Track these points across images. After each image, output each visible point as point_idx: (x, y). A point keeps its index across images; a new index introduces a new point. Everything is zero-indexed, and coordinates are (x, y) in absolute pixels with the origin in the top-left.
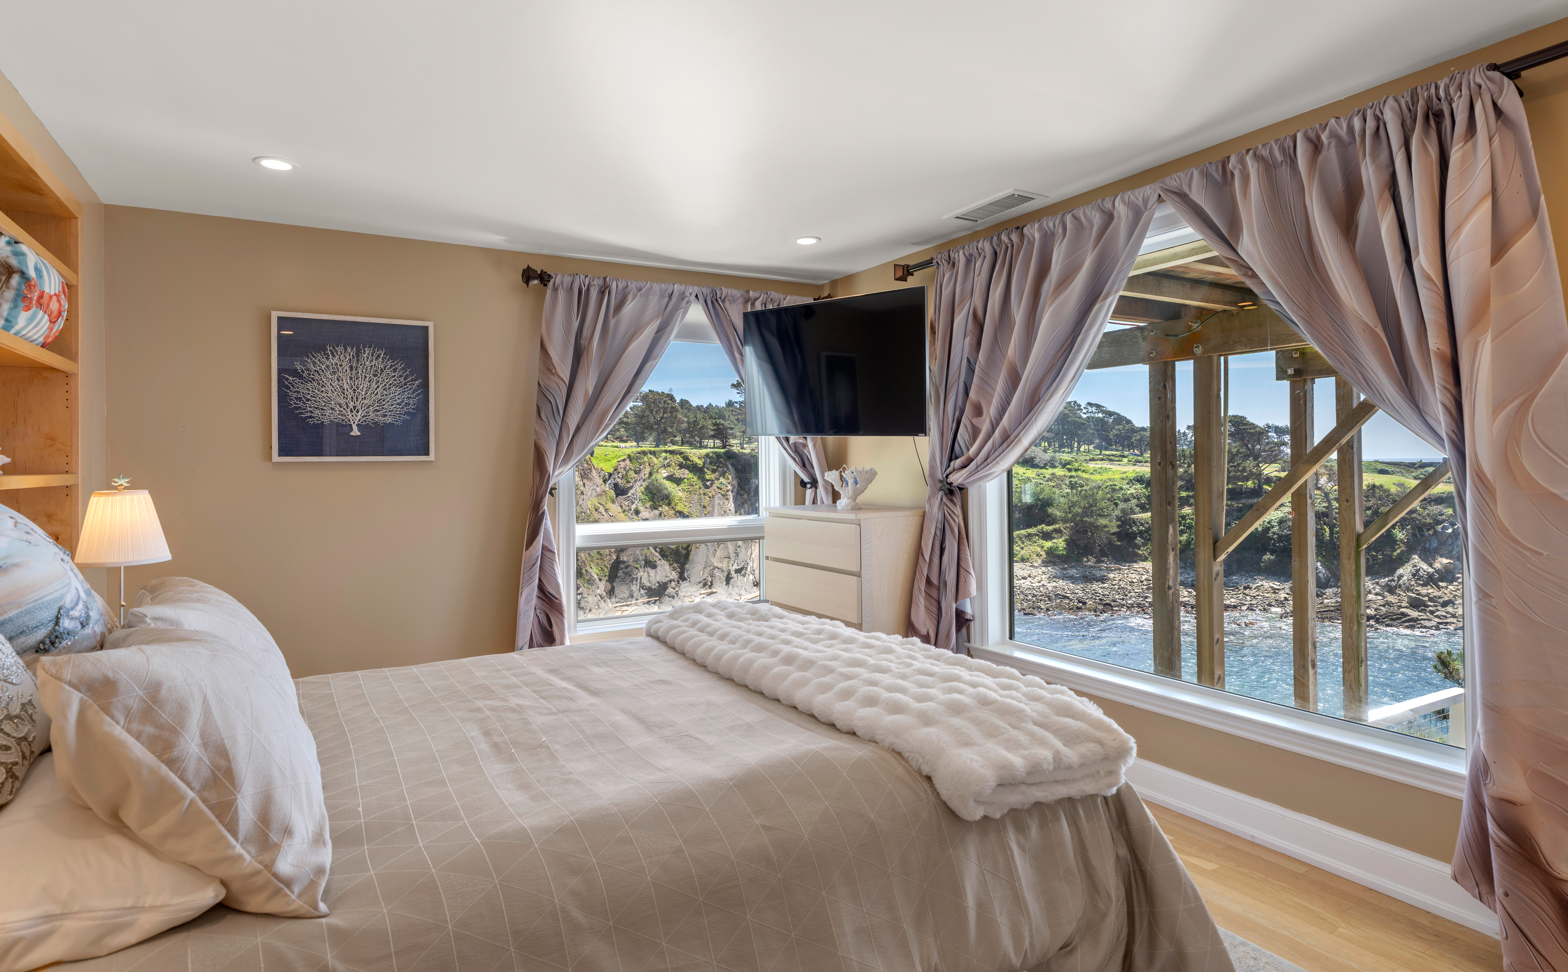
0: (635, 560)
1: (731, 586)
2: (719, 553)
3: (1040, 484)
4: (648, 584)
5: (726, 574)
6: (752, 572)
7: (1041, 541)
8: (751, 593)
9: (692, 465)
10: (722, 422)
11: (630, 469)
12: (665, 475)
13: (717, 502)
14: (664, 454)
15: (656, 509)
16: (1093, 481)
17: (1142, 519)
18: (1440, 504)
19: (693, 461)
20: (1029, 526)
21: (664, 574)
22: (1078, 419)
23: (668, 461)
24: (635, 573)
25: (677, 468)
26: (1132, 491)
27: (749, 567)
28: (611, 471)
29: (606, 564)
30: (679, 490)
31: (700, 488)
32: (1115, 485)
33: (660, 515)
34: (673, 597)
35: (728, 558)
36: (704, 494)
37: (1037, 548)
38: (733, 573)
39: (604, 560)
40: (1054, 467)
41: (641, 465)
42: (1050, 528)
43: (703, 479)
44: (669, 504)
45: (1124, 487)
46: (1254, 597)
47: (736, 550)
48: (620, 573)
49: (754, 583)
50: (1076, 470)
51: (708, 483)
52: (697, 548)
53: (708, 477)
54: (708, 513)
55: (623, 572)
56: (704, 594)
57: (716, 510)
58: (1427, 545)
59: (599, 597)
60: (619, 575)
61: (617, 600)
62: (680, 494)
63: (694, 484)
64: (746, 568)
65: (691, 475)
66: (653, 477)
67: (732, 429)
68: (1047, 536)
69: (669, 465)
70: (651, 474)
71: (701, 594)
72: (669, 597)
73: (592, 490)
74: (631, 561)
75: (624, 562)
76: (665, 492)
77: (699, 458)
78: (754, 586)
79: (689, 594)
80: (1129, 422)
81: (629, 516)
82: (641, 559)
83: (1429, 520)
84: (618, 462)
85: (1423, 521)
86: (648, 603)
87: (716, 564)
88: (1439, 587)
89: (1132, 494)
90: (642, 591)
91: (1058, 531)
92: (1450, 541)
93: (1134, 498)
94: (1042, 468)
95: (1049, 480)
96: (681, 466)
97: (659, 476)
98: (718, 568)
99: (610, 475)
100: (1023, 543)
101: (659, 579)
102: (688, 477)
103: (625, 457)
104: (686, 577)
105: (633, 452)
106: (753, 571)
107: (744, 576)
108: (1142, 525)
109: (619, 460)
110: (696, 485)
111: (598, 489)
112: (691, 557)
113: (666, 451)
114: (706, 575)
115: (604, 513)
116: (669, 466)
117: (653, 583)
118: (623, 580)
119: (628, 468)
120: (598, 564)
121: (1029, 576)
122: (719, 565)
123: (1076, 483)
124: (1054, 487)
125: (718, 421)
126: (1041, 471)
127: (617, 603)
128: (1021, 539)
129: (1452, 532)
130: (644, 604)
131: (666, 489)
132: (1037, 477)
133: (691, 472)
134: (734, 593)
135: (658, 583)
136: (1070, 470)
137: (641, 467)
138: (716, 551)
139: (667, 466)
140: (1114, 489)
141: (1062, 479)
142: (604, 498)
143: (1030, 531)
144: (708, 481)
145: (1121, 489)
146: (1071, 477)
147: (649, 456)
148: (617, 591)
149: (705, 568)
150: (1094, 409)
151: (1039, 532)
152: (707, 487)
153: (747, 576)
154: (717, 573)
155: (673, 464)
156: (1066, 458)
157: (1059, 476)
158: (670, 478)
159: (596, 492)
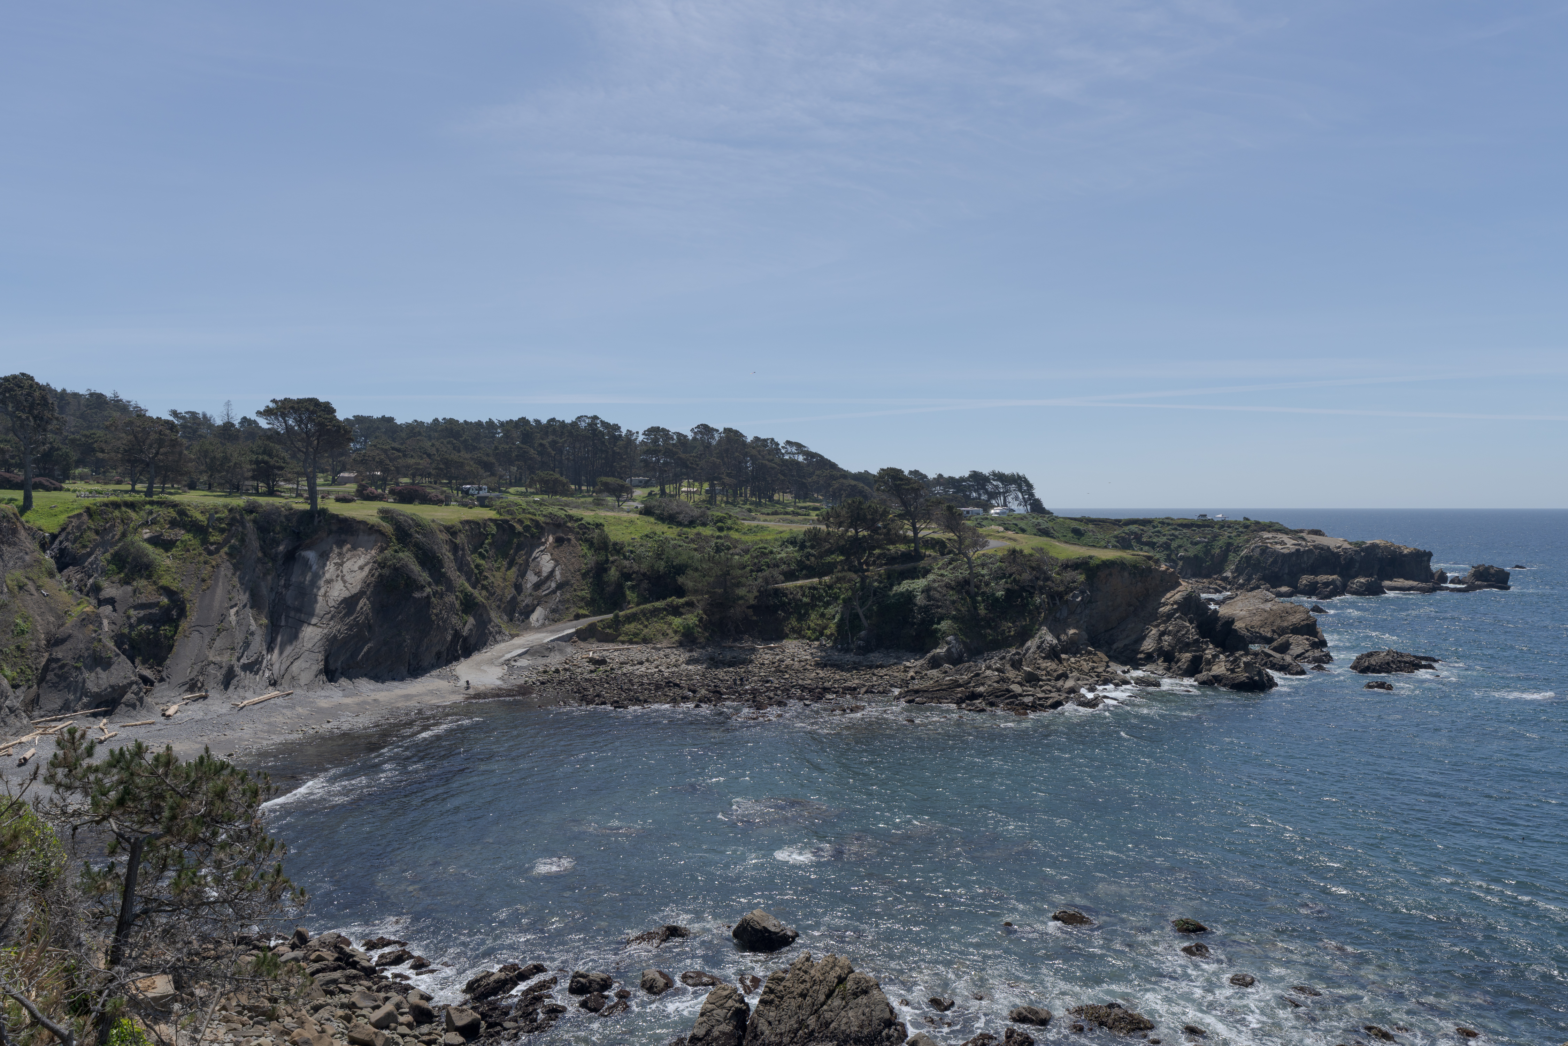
0: (76, 657)
1: (232, 688)
2: (218, 643)
3: (680, 546)
4: (96, 690)
5: (224, 671)
6: (269, 667)
7: (670, 618)
8: (261, 695)
9: (191, 522)
10: (266, 458)
11: (89, 528)
12: (146, 536)
13: (223, 573)
14: (148, 507)
15: (128, 583)
16: (743, 543)
17: (787, 589)
18: (1074, 570)
19: (191, 517)
20: (658, 600)
21: (122, 674)
22: (767, 462)
23: (154, 515)
24: (74, 675)
25: (167, 526)
26: (783, 555)
27: (265, 661)
28: (56, 531)
29: (31, 664)
30: (168, 557)
31: (200, 554)
32: (765, 548)
33: (135, 591)
34: (134, 706)
35: (232, 649)
36: (205, 563)
37: (663, 625)
38: (237, 670)
39: (28, 659)
40: (704, 525)
41: (107, 523)
42: (682, 601)
43: (204, 542)
44: (149, 577)
45: (775, 550)
46: (881, 677)
47: (247, 638)
48: (50, 676)
49: (270, 681)
50: (729, 529)
51: (212, 548)
52: (185, 636)
53: (212, 539)
54: (208, 588)
55: (55, 674)
56: (188, 699)
57: (220, 584)
58: (1058, 615)
59: (7, 710)
60: (48, 678)
61: (42, 713)
62: (168, 562)
63: (191, 548)
64: (261, 662)
65: (187, 537)
66: (129, 538)
67: (281, 468)
68: (676, 611)
69: (154, 522)
70: (124, 535)
71: (183, 699)
72: (127, 706)
73: (17, 558)
74: (69, 658)
75: (57, 660)
76: (145, 560)
77: (202, 512)
78: (271, 685)
79: (165, 699)
80: (833, 466)
81: (75, 595)
82: (86, 655)
83: (1061, 589)
84: (69, 517)
85: (1056, 588)
86: (94, 715)
87: (211, 658)
88: (1060, 661)
89: (781, 559)
90: (85, 700)
91: (690, 604)
92: (1079, 610)
93: (785, 563)
94: (686, 526)
95: (693, 541)
96: (173, 524)
97: (137, 538)
98: (215, 664)
99: (54, 537)
100: (647, 619)
101: (113, 681)
102: (183, 539)
103: (81, 511)
104: (164, 676)
105: (95, 504)
106: (272, 665)
107: (257, 673)
108: (786, 595)
109: (70, 515)
110: (194, 549)
111: (27, 558)
112: (174, 649)
113: (152, 503)
114: (195, 673)
115: (34, 592)
116: (155, 524)
117: (103, 687)
118: (55, 686)
119: (85, 527)
120: (15, 664)
121: (647, 660)
122: (218, 659)
123: (722, 545)
124: (695, 550)
125: (261, 457)
126: (685, 529)
127: (42, 717)
128: (644, 615)
129: (1081, 600)
130: (87, 716)
131: (147, 555)
132: (677, 538)
133: (188, 531)
134: (235, 697)
135: (111, 686)
136: (721, 529)
137: (108, 525)
138: (214, 640)
139: (152, 523)
140: (762, 552)
141: (707, 539)
142: (36, 570)
143: (658, 604)
144: (212, 544)
145: (771, 552)
146: (719, 537)
147: (124, 509)
148: (42, 701)
149: (195, 664)
150: (794, 450)
151: (668, 606)
152: (210, 553)
153: (261, 672)
154: (211, 670)
155: (162, 520)
156: (719, 514)
157: (706, 537)
158: (155, 541)
159: (24, 561)
